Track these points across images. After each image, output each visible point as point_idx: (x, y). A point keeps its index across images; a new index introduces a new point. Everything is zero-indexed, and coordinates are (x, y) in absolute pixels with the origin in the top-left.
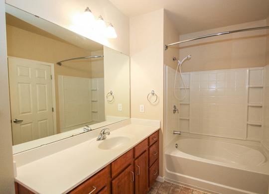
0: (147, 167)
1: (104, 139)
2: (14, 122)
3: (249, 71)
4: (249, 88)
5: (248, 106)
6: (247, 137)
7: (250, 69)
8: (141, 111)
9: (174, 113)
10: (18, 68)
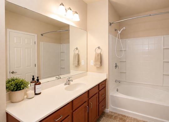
0: (98, 103)
1: (69, 84)
2: (12, 73)
3: (164, 37)
4: (164, 49)
5: (164, 62)
6: (163, 84)
7: (164, 36)
8: (91, 65)
9: (116, 68)
10: (15, 38)
